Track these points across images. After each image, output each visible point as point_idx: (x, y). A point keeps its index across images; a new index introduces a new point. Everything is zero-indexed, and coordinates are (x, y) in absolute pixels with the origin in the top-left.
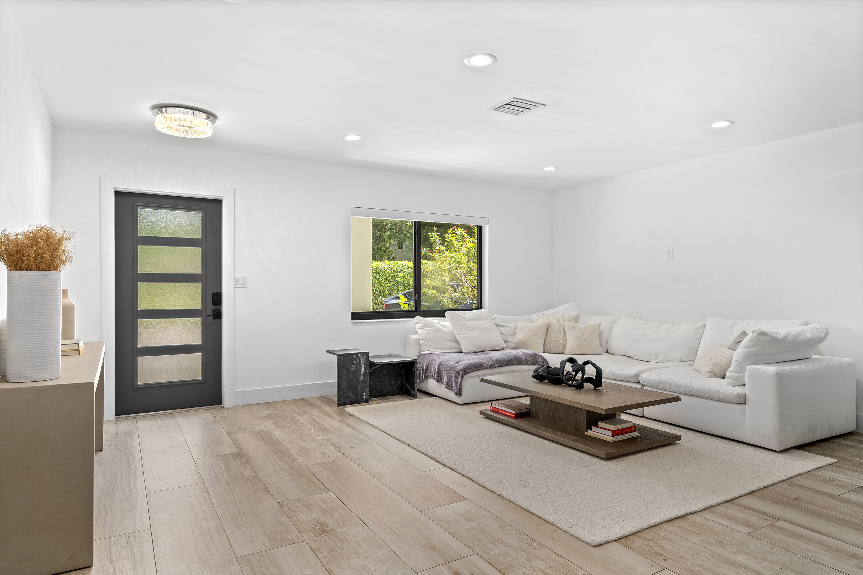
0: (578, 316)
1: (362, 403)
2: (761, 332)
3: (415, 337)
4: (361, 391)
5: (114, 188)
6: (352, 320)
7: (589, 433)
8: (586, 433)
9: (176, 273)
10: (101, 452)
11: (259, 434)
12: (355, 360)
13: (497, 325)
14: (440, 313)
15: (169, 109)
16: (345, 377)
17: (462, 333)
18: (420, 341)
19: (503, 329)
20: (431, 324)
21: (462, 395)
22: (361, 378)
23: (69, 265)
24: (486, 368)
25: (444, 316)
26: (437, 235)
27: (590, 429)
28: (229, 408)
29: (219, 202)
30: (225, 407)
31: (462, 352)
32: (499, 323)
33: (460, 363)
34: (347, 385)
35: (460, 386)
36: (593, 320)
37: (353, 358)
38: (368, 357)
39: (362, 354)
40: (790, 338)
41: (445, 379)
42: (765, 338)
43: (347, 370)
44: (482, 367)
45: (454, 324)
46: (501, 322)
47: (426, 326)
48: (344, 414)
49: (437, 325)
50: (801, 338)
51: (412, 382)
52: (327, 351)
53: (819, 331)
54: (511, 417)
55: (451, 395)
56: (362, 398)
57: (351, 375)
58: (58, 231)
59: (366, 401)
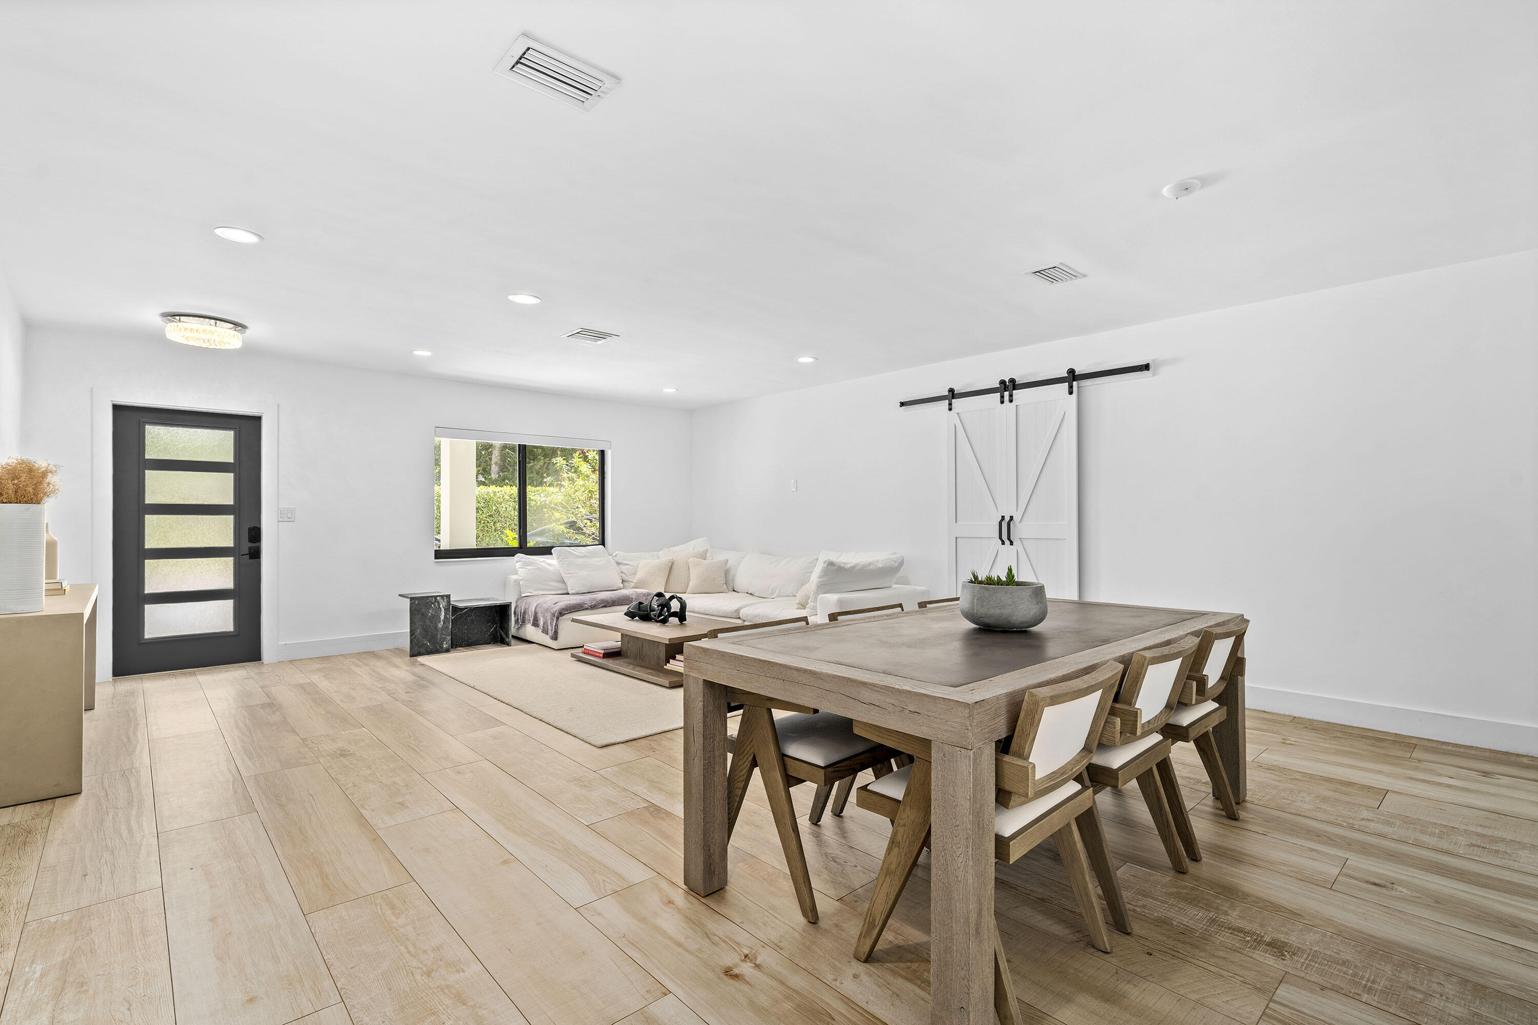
0: (706, 552)
1: (442, 652)
2: (829, 562)
3: (515, 577)
4: (441, 638)
5: (112, 401)
6: (435, 559)
7: (668, 667)
8: (665, 667)
9: (197, 503)
10: (92, 711)
11: (302, 687)
12: (433, 603)
13: (618, 564)
14: (546, 551)
15: (183, 318)
16: (419, 623)
17: (569, 572)
18: (521, 582)
19: (623, 568)
20: (535, 563)
21: (559, 639)
22: (440, 625)
23: (54, 498)
24: (587, 609)
25: (551, 554)
26: (564, 459)
27: (669, 662)
28: (270, 664)
29: (258, 419)
30: (264, 663)
31: (569, 594)
32: (620, 561)
33: (558, 604)
34: (423, 632)
35: (555, 629)
36: (721, 557)
37: (430, 601)
38: (449, 601)
39: (442, 597)
40: (858, 567)
41: (541, 623)
42: (833, 568)
43: (423, 615)
44: (582, 607)
45: (561, 563)
46: (622, 560)
47: (528, 565)
48: (414, 664)
49: (541, 564)
50: (871, 567)
51: (507, 628)
52: (400, 595)
53: (893, 561)
54: (599, 657)
55: (546, 640)
56: (442, 647)
57: (427, 621)
58: (41, 463)
59: (447, 651)
